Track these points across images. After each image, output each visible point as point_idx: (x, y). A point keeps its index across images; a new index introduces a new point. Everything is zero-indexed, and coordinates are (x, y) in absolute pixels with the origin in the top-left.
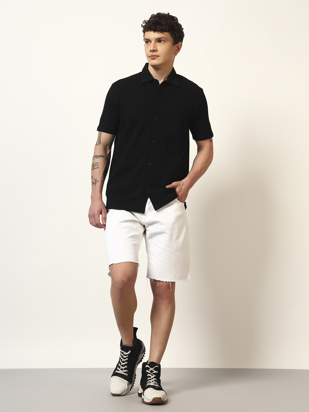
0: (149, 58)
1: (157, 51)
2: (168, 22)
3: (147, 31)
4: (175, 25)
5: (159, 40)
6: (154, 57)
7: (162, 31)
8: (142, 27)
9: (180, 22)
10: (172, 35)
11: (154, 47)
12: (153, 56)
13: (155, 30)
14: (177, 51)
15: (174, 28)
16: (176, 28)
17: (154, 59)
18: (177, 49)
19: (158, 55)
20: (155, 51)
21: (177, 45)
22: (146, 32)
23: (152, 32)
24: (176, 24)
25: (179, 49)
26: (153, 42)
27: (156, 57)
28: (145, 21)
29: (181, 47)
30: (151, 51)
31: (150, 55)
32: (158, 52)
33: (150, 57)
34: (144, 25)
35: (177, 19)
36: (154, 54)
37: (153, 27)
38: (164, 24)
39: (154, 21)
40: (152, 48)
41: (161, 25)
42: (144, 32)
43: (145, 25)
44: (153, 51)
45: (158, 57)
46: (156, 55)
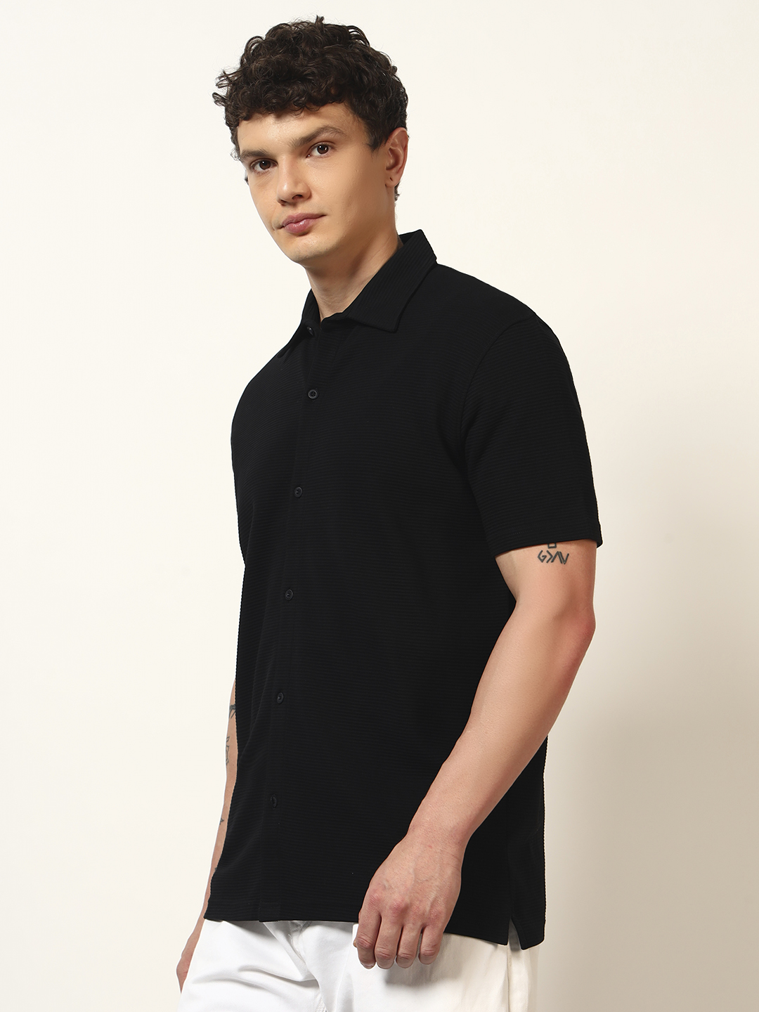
0: (282, 231)
1: (310, 197)
2: (330, 57)
3: (248, 118)
4: (362, 65)
5: (308, 146)
6: (304, 226)
7: (310, 104)
8: (216, 102)
9: (376, 44)
10: (356, 110)
11: (296, 183)
12: (297, 222)
13: (281, 109)
14: (394, 170)
15: (361, 78)
16: (367, 74)
17: (304, 233)
18: (392, 161)
19: (315, 211)
20: (300, 196)
21: (389, 145)
22: (244, 123)
23: (270, 120)
24: (367, 60)
25: (397, 163)
26: (284, 160)
27: (312, 222)
28: (225, 75)
29: (405, 148)
30: (283, 203)
31: (282, 220)
32: (315, 198)
33: (283, 227)
34: (223, 92)
35: (361, 36)
36: (303, 208)
37: (269, 95)
38: (313, 73)
39: (266, 69)
40: (286, 188)
41: (303, 79)
42: (233, 122)
43: (230, 95)
44: (293, 198)
45: (320, 219)
46: (309, 214)
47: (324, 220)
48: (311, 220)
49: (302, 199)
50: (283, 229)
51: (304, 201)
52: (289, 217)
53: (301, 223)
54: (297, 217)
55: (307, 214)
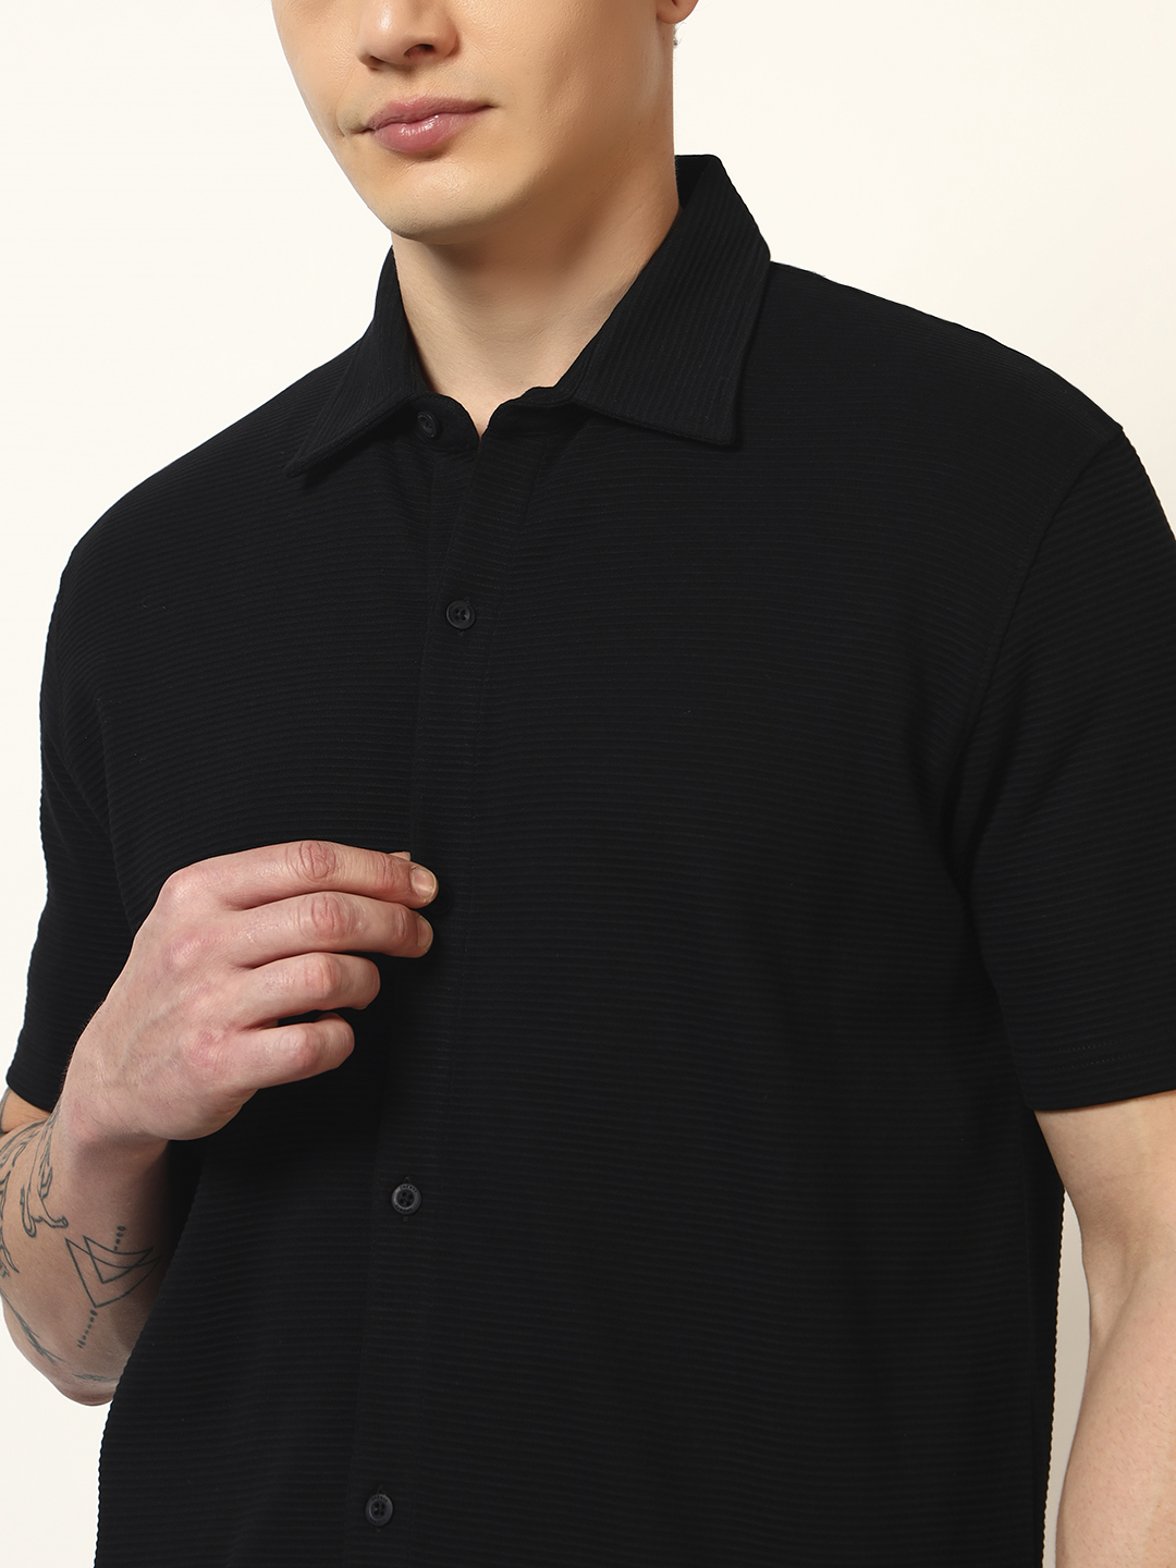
0: (365, 141)
1: (454, 50)
6: (434, 133)
12: (415, 120)
17: (430, 152)
19: (466, 92)
20: (427, 48)
27: (455, 124)
30: (375, 63)
31: (368, 113)
32: (471, 56)
33: (368, 130)
36: (433, 84)
44: (408, 53)
45: (479, 117)
46: (449, 101)
47: (491, 119)
48: (454, 118)
49: (430, 57)
50: (367, 136)
51: (435, 63)
52: (392, 106)
53: (428, 126)
54: (417, 106)
55: (444, 101)
